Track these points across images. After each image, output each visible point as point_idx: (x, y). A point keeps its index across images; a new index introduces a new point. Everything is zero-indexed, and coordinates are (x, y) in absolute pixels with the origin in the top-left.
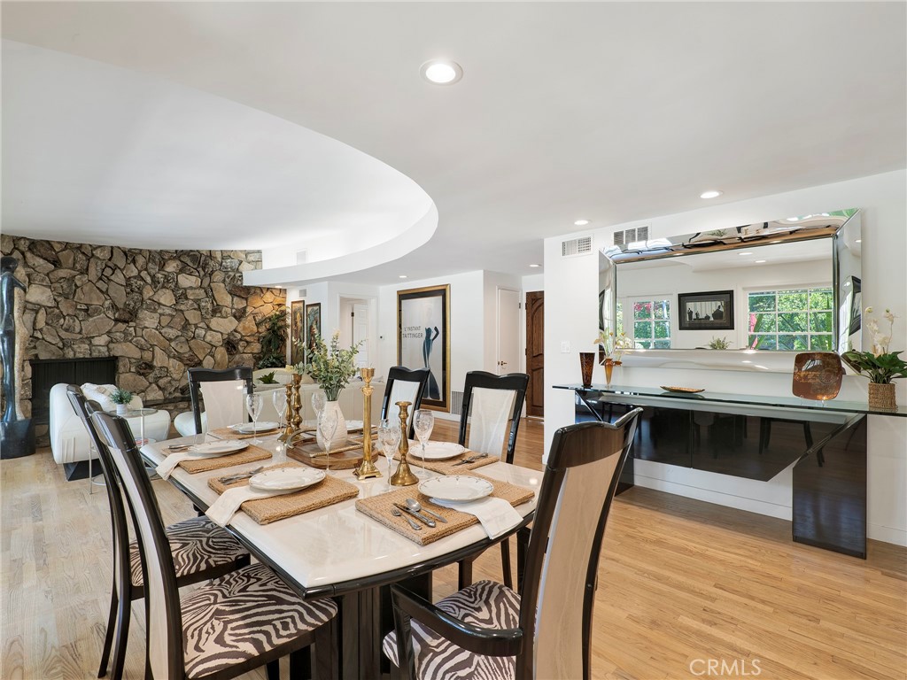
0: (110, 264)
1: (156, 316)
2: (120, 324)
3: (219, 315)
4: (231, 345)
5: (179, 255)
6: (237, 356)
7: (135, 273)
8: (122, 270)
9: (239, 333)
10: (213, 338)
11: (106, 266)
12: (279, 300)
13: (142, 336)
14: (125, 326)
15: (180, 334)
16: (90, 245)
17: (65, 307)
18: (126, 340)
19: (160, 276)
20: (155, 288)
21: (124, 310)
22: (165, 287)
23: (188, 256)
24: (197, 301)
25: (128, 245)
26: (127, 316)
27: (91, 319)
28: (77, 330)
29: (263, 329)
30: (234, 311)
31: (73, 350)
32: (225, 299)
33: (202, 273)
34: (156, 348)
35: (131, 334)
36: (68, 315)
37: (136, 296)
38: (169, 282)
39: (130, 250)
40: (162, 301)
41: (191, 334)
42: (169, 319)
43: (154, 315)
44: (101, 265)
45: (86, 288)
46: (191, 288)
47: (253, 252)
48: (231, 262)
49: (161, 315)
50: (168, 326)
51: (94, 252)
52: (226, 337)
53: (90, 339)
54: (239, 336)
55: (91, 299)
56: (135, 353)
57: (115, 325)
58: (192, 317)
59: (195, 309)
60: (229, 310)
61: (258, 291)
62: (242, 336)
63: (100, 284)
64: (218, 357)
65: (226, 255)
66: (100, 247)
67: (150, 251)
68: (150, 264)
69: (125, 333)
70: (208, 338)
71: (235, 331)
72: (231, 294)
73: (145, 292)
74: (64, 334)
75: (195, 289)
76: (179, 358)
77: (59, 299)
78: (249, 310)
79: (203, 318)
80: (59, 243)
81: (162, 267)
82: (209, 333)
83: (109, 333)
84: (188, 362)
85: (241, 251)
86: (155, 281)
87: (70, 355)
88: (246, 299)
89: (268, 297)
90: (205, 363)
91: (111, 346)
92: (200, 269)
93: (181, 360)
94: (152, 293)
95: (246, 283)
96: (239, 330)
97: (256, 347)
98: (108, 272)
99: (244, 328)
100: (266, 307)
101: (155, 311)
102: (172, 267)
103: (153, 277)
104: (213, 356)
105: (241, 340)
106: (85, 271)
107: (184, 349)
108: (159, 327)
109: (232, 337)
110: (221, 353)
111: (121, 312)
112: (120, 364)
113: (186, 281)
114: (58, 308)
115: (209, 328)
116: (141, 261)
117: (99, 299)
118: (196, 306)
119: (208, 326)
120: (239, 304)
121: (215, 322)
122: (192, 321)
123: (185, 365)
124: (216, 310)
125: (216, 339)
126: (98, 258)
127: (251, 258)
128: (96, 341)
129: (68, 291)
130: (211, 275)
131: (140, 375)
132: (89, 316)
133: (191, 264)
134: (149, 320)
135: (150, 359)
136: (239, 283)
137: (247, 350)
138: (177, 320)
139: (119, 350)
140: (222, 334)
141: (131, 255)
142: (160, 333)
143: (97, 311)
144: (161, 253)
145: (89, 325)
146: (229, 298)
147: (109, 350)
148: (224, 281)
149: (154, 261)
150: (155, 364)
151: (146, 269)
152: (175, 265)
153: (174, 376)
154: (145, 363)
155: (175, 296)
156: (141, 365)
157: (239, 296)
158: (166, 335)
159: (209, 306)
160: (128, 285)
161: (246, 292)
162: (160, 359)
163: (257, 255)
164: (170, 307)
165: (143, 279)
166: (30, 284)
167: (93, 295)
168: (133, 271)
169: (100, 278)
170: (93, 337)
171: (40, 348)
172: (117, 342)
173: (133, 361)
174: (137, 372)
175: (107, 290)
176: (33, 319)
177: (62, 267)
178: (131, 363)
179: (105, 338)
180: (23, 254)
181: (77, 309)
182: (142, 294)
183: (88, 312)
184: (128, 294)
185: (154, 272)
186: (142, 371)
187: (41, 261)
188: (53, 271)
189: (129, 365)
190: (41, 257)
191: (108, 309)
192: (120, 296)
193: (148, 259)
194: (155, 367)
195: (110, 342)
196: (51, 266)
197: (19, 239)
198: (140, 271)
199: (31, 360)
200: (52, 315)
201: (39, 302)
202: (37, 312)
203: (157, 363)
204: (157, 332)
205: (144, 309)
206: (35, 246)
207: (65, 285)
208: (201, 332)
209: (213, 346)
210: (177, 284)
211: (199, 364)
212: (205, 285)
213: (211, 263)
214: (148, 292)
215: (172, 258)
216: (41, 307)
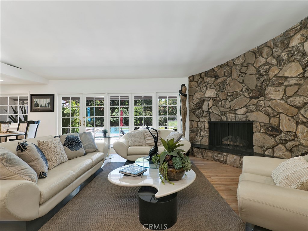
0: (245, 64)
1: (282, 88)
2: (253, 100)
5: (303, 24)
8: (253, 64)
11: (243, 66)
13: (269, 106)
14: (257, 100)
16: (233, 60)
17: (222, 96)
18: (257, 110)
19: (283, 54)
20: (280, 66)
21: (255, 90)
25: (254, 46)
26: (257, 94)
27: (235, 100)
31: (226, 116)
34: (281, 115)
35: (261, 106)
36: (223, 100)
37: (263, 78)
39: (258, 48)
40: (287, 74)
42: (296, 88)
43: (279, 88)
44: (238, 68)
45: (232, 84)
49: (286, 87)
50: (295, 94)
51: (234, 63)
53: (235, 110)
55: (235, 89)
56: (265, 119)
57: (250, 101)
66: (238, 57)
67: (274, 40)
68: (274, 50)
69: (257, 105)
73: (271, 73)
74: (222, 109)
77: (218, 93)
80: (217, 67)
81: (286, 46)
83: (246, 106)
86: (280, 61)
87: (224, 119)
91: (248, 114)
94: (276, 72)
98: (244, 69)
101: (281, 84)
102: (296, 41)
103: (278, 58)
106: (230, 75)
108: (285, 97)
111: (254, 92)
112: (254, 126)
114: (218, 97)
116: (266, 51)
117: (239, 87)
126: (237, 65)
128: (239, 112)
129: (223, 88)
131: (270, 135)
132: (235, 98)
134: (274, 93)
135: (277, 124)
138: (305, 87)
139: (252, 117)
141: (258, 52)
142: (286, 102)
143: (238, 95)
144: (285, 34)
145: (234, 103)
147: (246, 117)
149: (277, 46)
150: (281, 128)
151: (272, 55)
152: (299, 36)
153: (302, 141)
154: (272, 127)
155: (302, 65)
156: (268, 128)
158: (292, 104)
160: (258, 72)
164: (297, 77)
165: (269, 64)
166: (207, 89)
167: (236, 86)
168: (262, 60)
169: (239, 75)
170: (237, 110)
171: (211, 116)
172: (251, 112)
173: (262, 124)
174: (265, 133)
175: (243, 80)
176: (208, 104)
177: (219, 78)
178: (261, 126)
179: (244, 110)
180: (203, 79)
181: (227, 96)
182: (268, 75)
183: (234, 96)
184: (258, 78)
185: (278, 53)
186: (269, 133)
187: (210, 79)
188: (215, 80)
189: (259, 127)
190: (210, 77)
191: (245, 92)
192: (253, 82)
193: (272, 47)
194: (282, 132)
195: (247, 112)
196: (214, 79)
197: (202, 73)
198: (266, 59)
199: (208, 121)
200: (215, 100)
201: (210, 96)
202: (209, 100)
203: (284, 127)
204: (282, 102)
205: (270, 86)
206: (207, 74)
207: (221, 86)
210: (304, 54)
214: (274, 72)
215: (297, 32)
216: (211, 98)
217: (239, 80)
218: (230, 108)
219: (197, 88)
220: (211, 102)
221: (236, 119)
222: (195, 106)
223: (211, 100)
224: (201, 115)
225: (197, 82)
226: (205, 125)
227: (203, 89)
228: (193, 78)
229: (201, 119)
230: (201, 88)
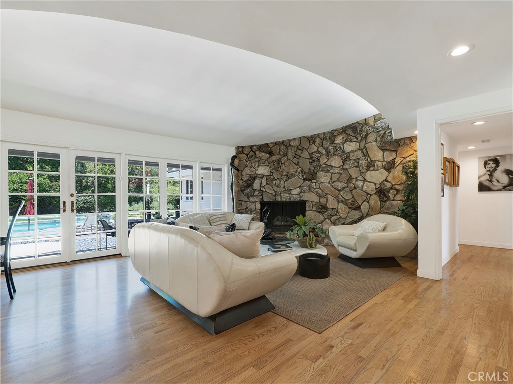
0: (300, 148)
1: (329, 175)
2: (306, 182)
3: (372, 169)
5: (344, 130)
6: (388, 203)
8: (307, 150)
9: (390, 182)
10: (368, 187)
11: (297, 149)
13: (320, 188)
14: (309, 182)
15: (346, 186)
16: (289, 140)
17: (276, 175)
18: (310, 191)
19: (330, 148)
20: (328, 156)
22: (334, 155)
23: (350, 129)
24: (357, 161)
25: (309, 134)
26: (310, 177)
27: (290, 180)
28: (282, 186)
30: (384, 164)
31: (280, 196)
32: (377, 155)
33: (359, 138)
34: (328, 196)
35: (313, 188)
36: (277, 179)
37: (315, 164)
38: (338, 151)
39: (311, 136)
40: (333, 165)
41: (352, 186)
42: (338, 176)
43: (327, 174)
44: (294, 149)
45: (286, 164)
46: (352, 151)
48: (381, 123)
49: (332, 174)
50: (338, 180)
51: (290, 144)
52: (378, 186)
54: (389, 185)
55: (289, 169)
56: (315, 199)
57: (304, 182)
58: (354, 173)
59: (356, 167)
60: (380, 164)
61: (408, 142)
62: (393, 185)
64: (372, 203)
65: (377, 118)
66: (293, 139)
67: (324, 134)
68: (324, 142)
70: (365, 188)
71: (386, 180)
72: (382, 150)
73: (321, 161)
74: (276, 189)
75: (355, 151)
76: (345, 202)
77: (272, 172)
78: (398, 161)
79: (361, 173)
80: (271, 143)
81: (332, 142)
82: (366, 184)
83: (300, 187)
84: (351, 206)
86: (328, 153)
87: (279, 199)
88: (396, 151)
90: (362, 207)
91: (301, 195)
92: (358, 136)
93: (346, 205)
94: (325, 161)
95: (395, 136)
96: (389, 180)
98: (299, 152)
99: (394, 178)
101: (328, 172)
102: (338, 141)
103: (326, 150)
104: (368, 202)
106: (285, 155)
107: (349, 197)
108: (331, 182)
109: (382, 187)
110: (374, 200)
111: (307, 174)
112: (307, 205)
113: (349, 147)
114: (272, 176)
115: (365, 181)
116: (318, 141)
117: (294, 168)
118: (356, 164)
119: (365, 180)
120: (389, 157)
121: (369, 175)
122: (354, 176)
123: (349, 208)
124: (371, 166)
125: (370, 188)
126: (293, 146)
128: (293, 192)
129: (276, 166)
130: (366, 138)
131: (320, 213)
132: (289, 179)
133: (352, 134)
134: (324, 178)
135: (325, 203)
136: (389, 138)
138: (344, 176)
139: (306, 197)
140: (375, 184)
141: (311, 140)
142: (332, 186)
143: (292, 176)
144: (332, 132)
145: (289, 183)
146: (381, 153)
147: (300, 197)
148: (376, 141)
149: (326, 139)
150: (328, 206)
151: (322, 146)
152: (341, 138)
153: (341, 215)
154: (321, 206)
155: (342, 159)
156: (318, 207)
157: (388, 150)
158: (335, 187)
159: (365, 163)
160: (311, 158)
161: (395, 145)
162: (331, 203)
164: (339, 167)
165: (320, 153)
166: (259, 166)
167: (291, 167)
168: (314, 148)
169: (294, 157)
170: (291, 190)
171: (264, 196)
172: (305, 192)
173: (314, 204)
174: (317, 211)
175: (298, 163)
176: (260, 182)
177: (273, 155)
178: (313, 205)
179: (298, 190)
180: (255, 153)
181: (282, 175)
182: (319, 162)
183: (289, 176)
184: (311, 163)
185: (327, 146)
186: (319, 211)
187: (263, 154)
188: (269, 158)
189: (311, 206)
190: (263, 152)
191: (299, 173)
192: (306, 165)
193: (322, 139)
194: (328, 209)
195: (301, 193)
196: (268, 156)
197: (253, 146)
198: (318, 148)
199: (260, 201)
200: (269, 179)
201: (263, 174)
202: (262, 178)
203: (330, 206)
204: (329, 185)
205: (321, 171)
206: (260, 148)
207: (275, 164)
208: (360, 184)
209: (368, 194)
210: (343, 152)
211: (358, 208)
212: (362, 147)
213: (366, 128)
214: (323, 160)
215: (339, 134)
216: (264, 176)
217: (294, 161)
218: (284, 188)
219: (247, 162)
220: (264, 181)
221: (290, 199)
222: (244, 183)
223: (264, 178)
224: (252, 194)
225: (247, 155)
226: (256, 206)
227: (255, 165)
228: (243, 149)
229: (252, 200)
230: (252, 163)
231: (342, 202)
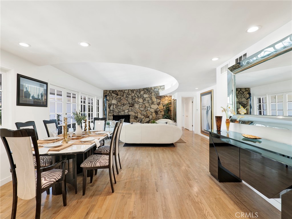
0: (128, 94)
2: (130, 107)
3: (153, 104)
4: (156, 112)
5: (144, 89)
6: (158, 115)
7: (134, 95)
8: (131, 95)
10: (152, 110)
11: (127, 94)
12: (170, 99)
13: (135, 110)
14: (131, 108)
15: (144, 109)
16: (124, 90)
17: (119, 104)
18: (132, 111)
19: (139, 95)
22: (140, 98)
23: (146, 89)
24: (148, 101)
25: (132, 89)
26: (132, 105)
28: (121, 109)
29: (165, 108)
32: (155, 100)
33: (149, 93)
34: (138, 113)
36: (120, 106)
37: (134, 100)
38: (141, 97)
39: (132, 90)
40: (140, 101)
41: (146, 109)
44: (126, 94)
45: (123, 100)
46: (147, 97)
47: (162, 86)
48: (156, 90)
49: (140, 105)
50: (141, 107)
52: (155, 110)
53: (124, 111)
54: (158, 110)
55: (124, 102)
56: (134, 114)
58: (147, 105)
60: (156, 103)
61: (164, 97)
63: (126, 98)
64: (153, 115)
65: (155, 88)
66: (126, 90)
67: (137, 89)
69: (132, 109)
70: (151, 110)
71: (157, 108)
73: (136, 99)
74: (119, 110)
76: (144, 115)
77: (118, 102)
78: (161, 102)
79: (150, 105)
80: (118, 90)
81: (140, 93)
82: (151, 109)
83: (128, 109)
84: (146, 117)
85: (159, 86)
86: (138, 97)
87: (120, 114)
88: (160, 99)
89: (167, 98)
90: (150, 117)
91: (129, 112)
92: (149, 92)
93: (144, 116)
94: (137, 100)
95: (160, 95)
96: (158, 108)
97: (163, 113)
98: (128, 95)
99: (160, 108)
100: (166, 101)
101: (138, 104)
102: (142, 93)
103: (138, 96)
104: (152, 115)
105: (159, 111)
106: (123, 96)
107: (145, 113)
108: (139, 108)
110: (154, 114)
112: (130, 116)
113: (145, 96)
116: (135, 92)
118: (148, 102)
120: (159, 101)
121: (152, 106)
122: (147, 106)
124: (153, 103)
125: (153, 110)
127: (161, 88)
128: (125, 111)
129: (120, 100)
130: (151, 94)
131: (135, 119)
132: (124, 106)
133: (147, 91)
134: (137, 106)
135: (137, 116)
136: (158, 95)
137: (161, 114)
138: (143, 106)
139: (130, 113)
141: (132, 91)
143: (125, 104)
144: (139, 89)
145: (124, 108)
146: (156, 99)
147: (128, 113)
148: (154, 95)
149: (138, 92)
151: (136, 94)
152: (143, 92)
153: (143, 120)
155: (143, 100)
156: (135, 117)
157: (158, 99)
158: (141, 110)
159: (151, 102)
160: (132, 98)
161: (160, 97)
162: (139, 116)
163: (163, 87)
164: (142, 103)
165: (135, 96)
166: (112, 99)
167: (125, 101)
168: (133, 95)
169: (126, 97)
171: (114, 113)
176: (113, 107)
178: (133, 116)
179: (127, 111)
180: (111, 93)
181: (121, 104)
183: (124, 105)
184: (132, 100)
187: (114, 95)
188: (117, 96)
190: (114, 94)
191: (128, 104)
192: (130, 101)
194: (138, 118)
197: (110, 91)
199: (113, 115)
200: (117, 106)
205: (136, 104)
206: (113, 91)
207: (119, 99)
208: (149, 109)
209: (152, 112)
210: (143, 97)
211: (148, 117)
212: (150, 96)
213: (151, 90)
214: (137, 99)
215: (142, 90)
216: (114, 104)
218: (122, 109)
220: (115, 106)
221: (124, 114)
223: (115, 105)
224: (110, 112)
226: (111, 117)
228: (106, 91)
230: (110, 98)
231: (143, 115)
